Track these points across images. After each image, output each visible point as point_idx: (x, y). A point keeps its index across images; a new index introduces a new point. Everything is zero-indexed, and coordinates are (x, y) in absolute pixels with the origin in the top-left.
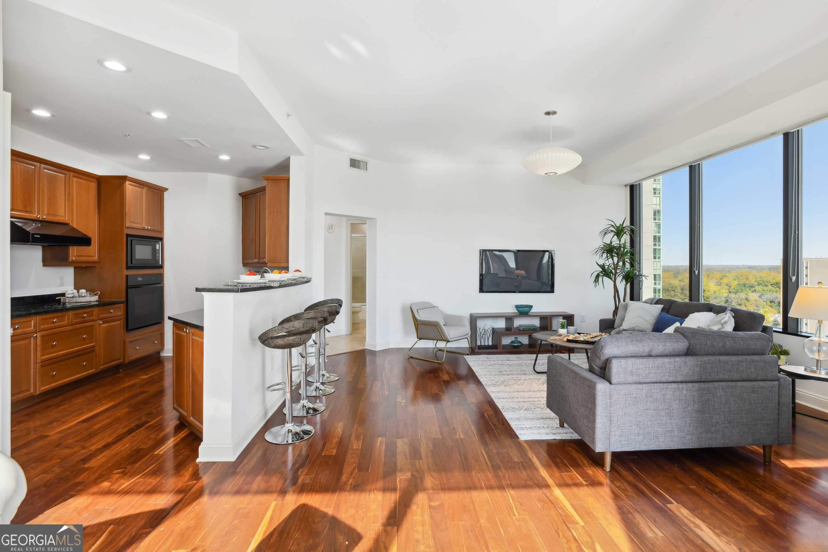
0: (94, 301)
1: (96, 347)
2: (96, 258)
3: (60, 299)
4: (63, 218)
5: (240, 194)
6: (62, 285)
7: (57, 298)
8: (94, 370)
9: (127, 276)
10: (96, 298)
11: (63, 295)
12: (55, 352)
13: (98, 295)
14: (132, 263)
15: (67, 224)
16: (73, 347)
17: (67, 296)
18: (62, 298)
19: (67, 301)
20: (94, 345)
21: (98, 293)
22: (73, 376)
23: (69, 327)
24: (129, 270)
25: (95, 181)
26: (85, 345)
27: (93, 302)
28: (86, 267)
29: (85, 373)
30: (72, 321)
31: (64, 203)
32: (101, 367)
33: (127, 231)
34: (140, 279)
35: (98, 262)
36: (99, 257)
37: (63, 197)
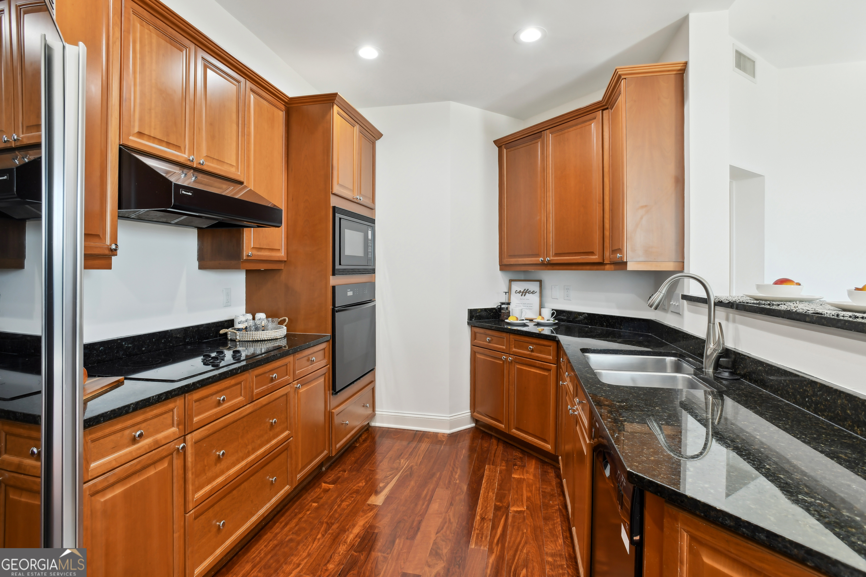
0: (281, 338)
1: (292, 439)
2: (282, 254)
3: (226, 334)
4: (233, 170)
5: (495, 142)
6: (228, 304)
7: (222, 332)
8: (287, 487)
9: (334, 288)
10: (283, 331)
11: (230, 323)
12: (222, 473)
13: (286, 323)
14: (340, 264)
15: (241, 183)
16: (254, 450)
17: (237, 326)
18: (229, 331)
19: (238, 337)
20: (289, 434)
21: (285, 320)
22: (254, 515)
23: (248, 406)
24: (336, 277)
25: (283, 107)
26: (274, 438)
27: (279, 338)
28: (266, 271)
29: (274, 500)
30: (252, 392)
31: (235, 138)
32: (299, 476)
33: (334, 202)
34: (350, 293)
35: (285, 261)
36: (288, 253)
37: (234, 126)
